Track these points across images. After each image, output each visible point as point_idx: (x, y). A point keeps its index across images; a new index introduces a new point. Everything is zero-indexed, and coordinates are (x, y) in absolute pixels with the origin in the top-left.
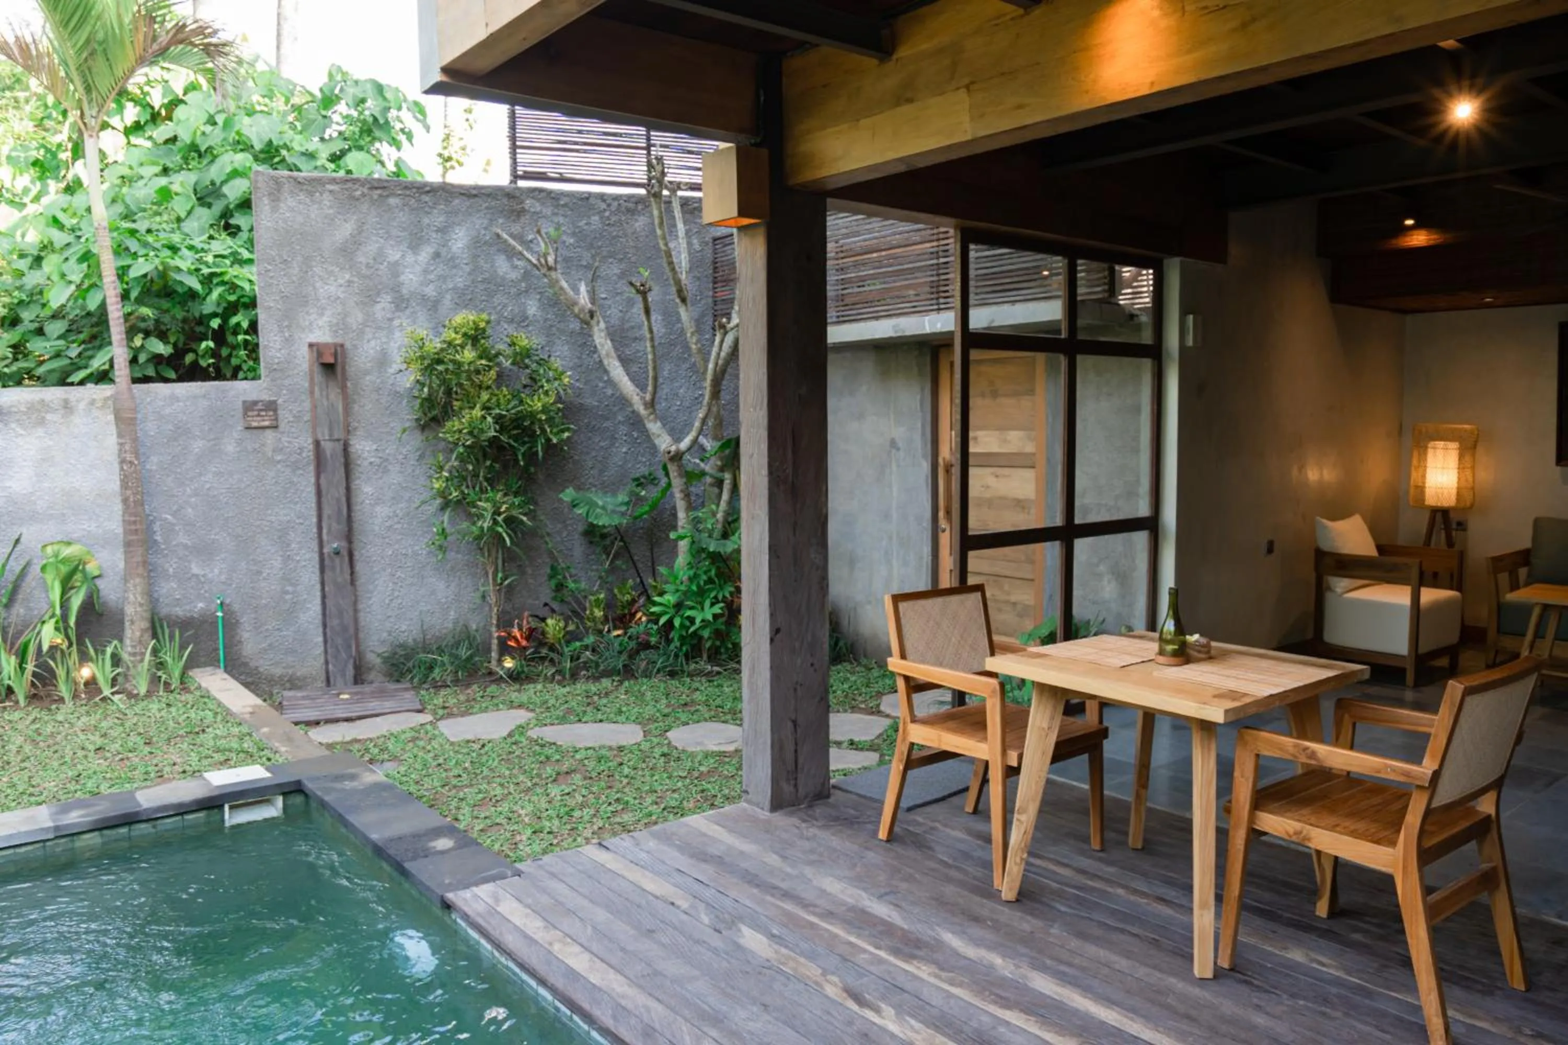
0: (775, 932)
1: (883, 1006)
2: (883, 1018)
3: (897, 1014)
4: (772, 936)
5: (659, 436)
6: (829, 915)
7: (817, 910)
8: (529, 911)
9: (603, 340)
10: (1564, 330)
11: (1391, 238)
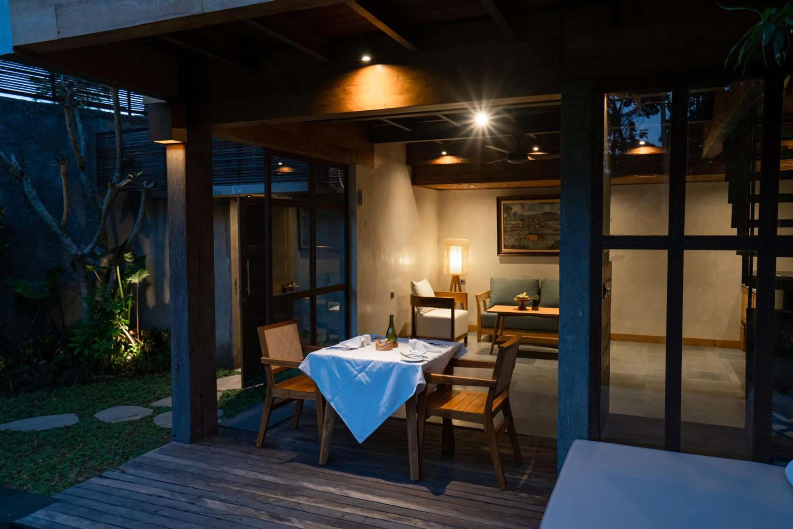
0: (223, 498)
1: (291, 518)
2: (294, 523)
3: (299, 521)
4: (222, 501)
5: (70, 246)
6: (246, 485)
7: (239, 484)
8: (76, 518)
9: (30, 190)
10: (499, 201)
11: (437, 159)
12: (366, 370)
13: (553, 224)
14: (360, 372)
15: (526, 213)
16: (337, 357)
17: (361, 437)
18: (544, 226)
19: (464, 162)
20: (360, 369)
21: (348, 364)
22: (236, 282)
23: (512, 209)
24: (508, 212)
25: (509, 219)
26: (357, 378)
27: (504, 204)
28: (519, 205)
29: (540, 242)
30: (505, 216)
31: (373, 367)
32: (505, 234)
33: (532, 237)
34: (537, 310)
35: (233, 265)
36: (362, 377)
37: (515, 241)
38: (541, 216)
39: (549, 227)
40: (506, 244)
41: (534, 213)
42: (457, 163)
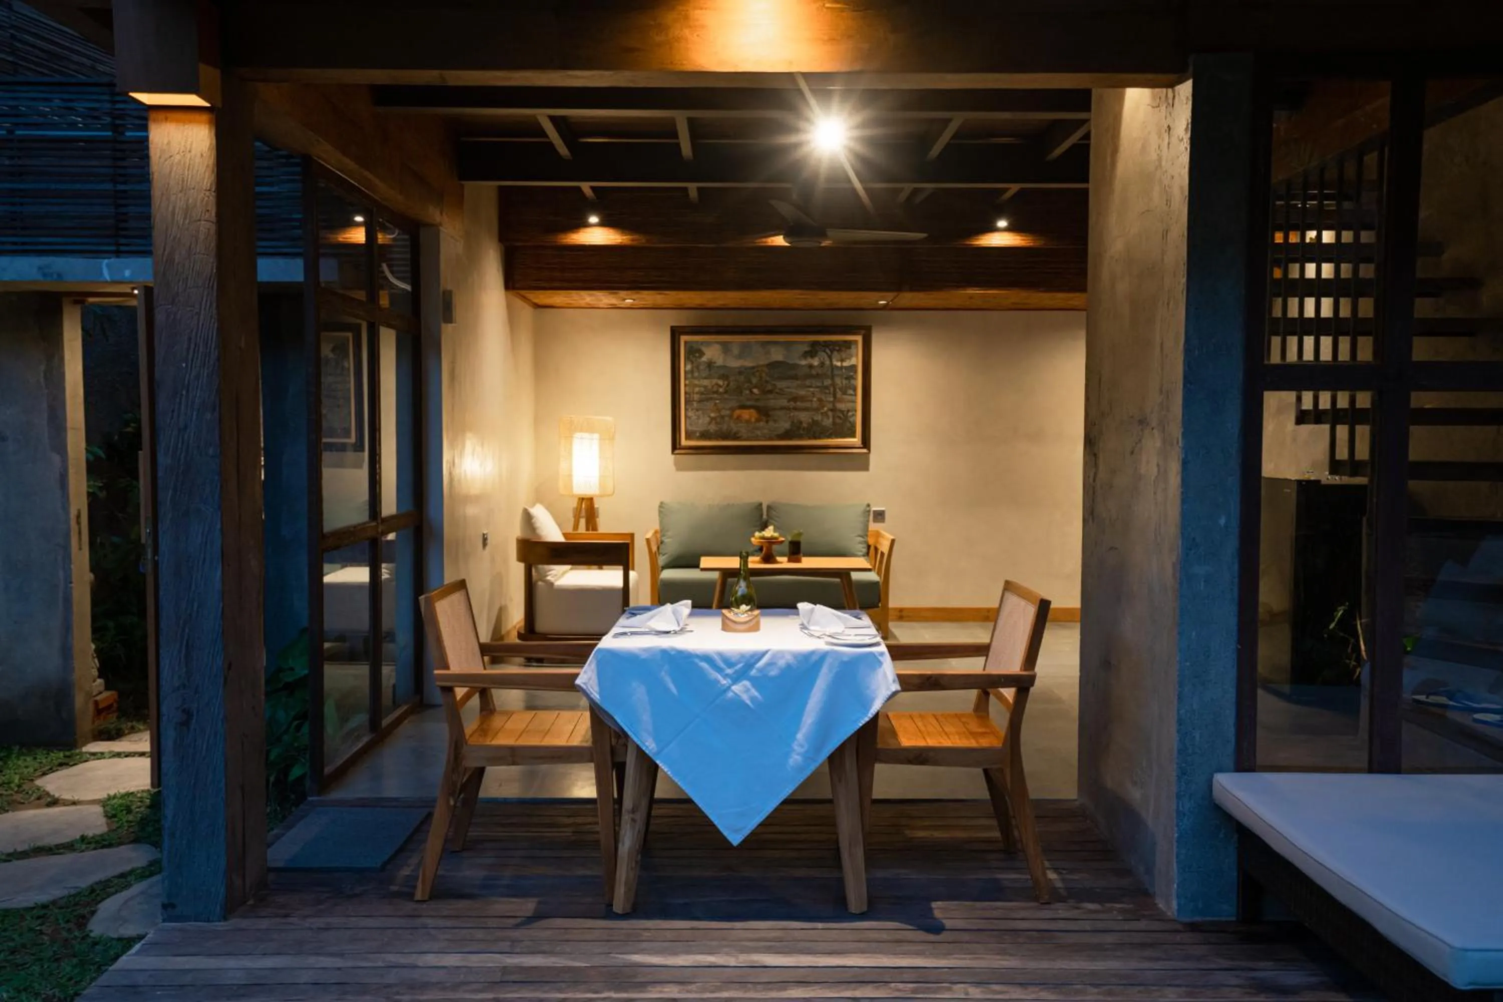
10: (676, 333)
11: (573, 233)
12: (753, 672)
13: (788, 388)
14: (736, 680)
15: (734, 364)
16: (673, 649)
17: (736, 831)
18: (770, 392)
19: (635, 243)
20: (736, 672)
21: (704, 665)
22: (78, 516)
23: (702, 354)
24: (694, 359)
25: (696, 374)
26: (730, 694)
27: (686, 343)
28: (718, 347)
29: (762, 424)
30: (689, 367)
31: (771, 664)
32: (687, 407)
33: (746, 414)
34: (799, 561)
35: (71, 471)
36: (741, 690)
37: (710, 423)
38: (765, 369)
39: (781, 393)
40: (690, 428)
41: (748, 363)
42: (620, 244)
